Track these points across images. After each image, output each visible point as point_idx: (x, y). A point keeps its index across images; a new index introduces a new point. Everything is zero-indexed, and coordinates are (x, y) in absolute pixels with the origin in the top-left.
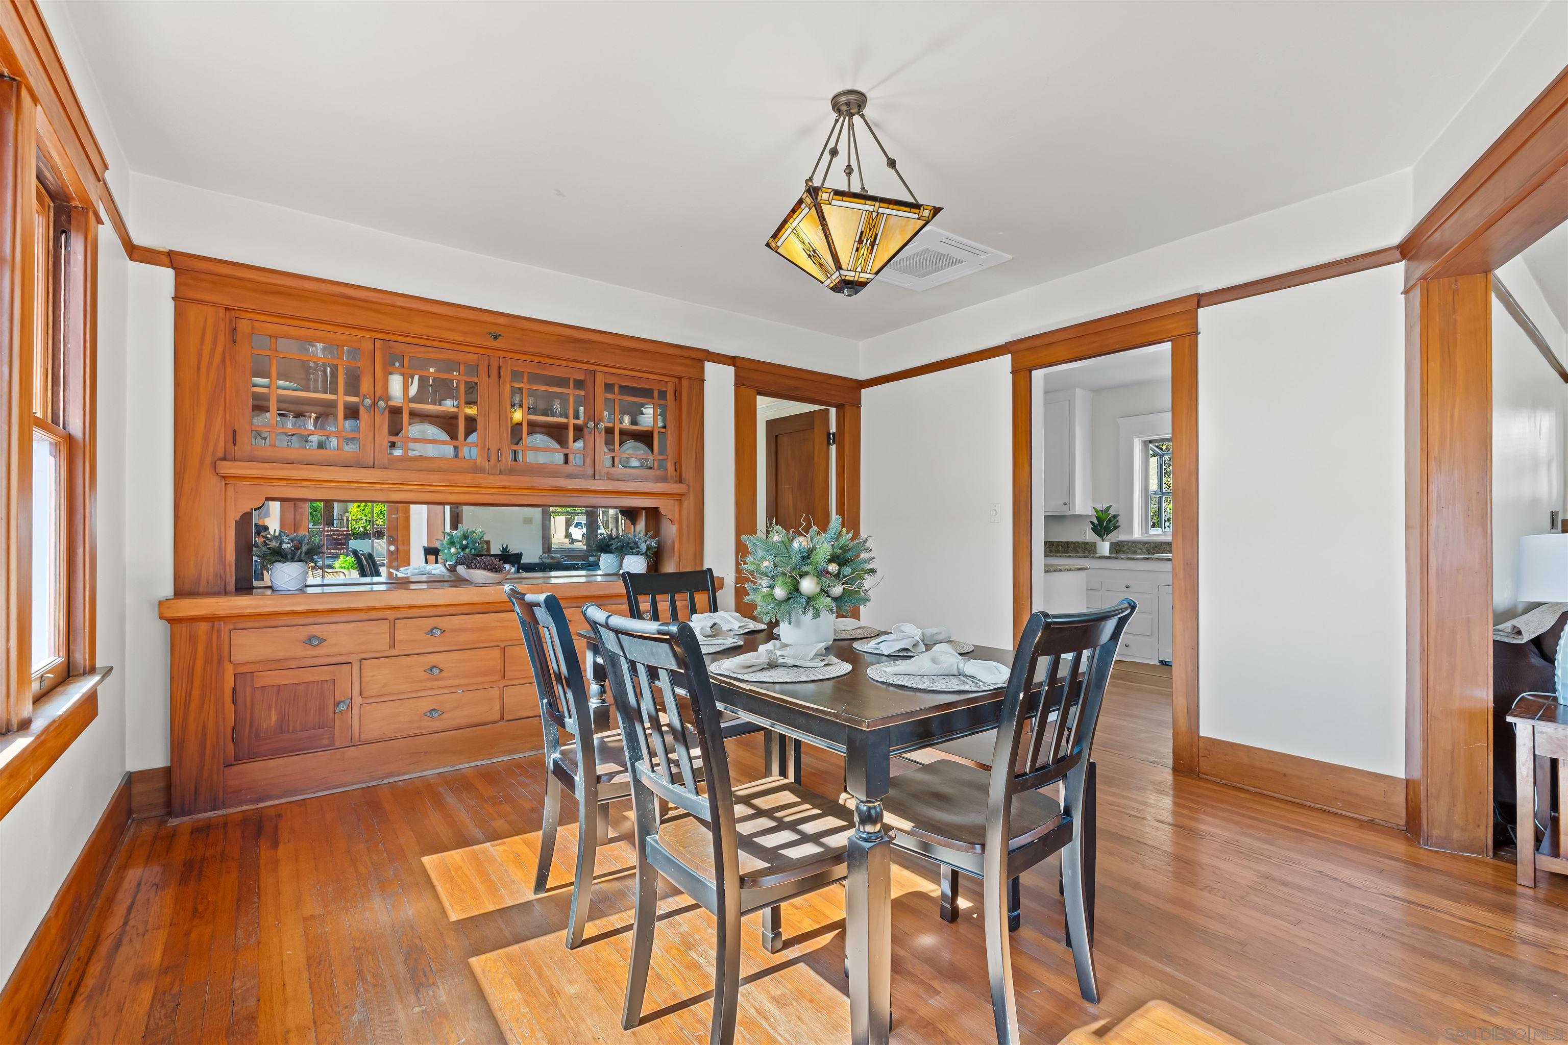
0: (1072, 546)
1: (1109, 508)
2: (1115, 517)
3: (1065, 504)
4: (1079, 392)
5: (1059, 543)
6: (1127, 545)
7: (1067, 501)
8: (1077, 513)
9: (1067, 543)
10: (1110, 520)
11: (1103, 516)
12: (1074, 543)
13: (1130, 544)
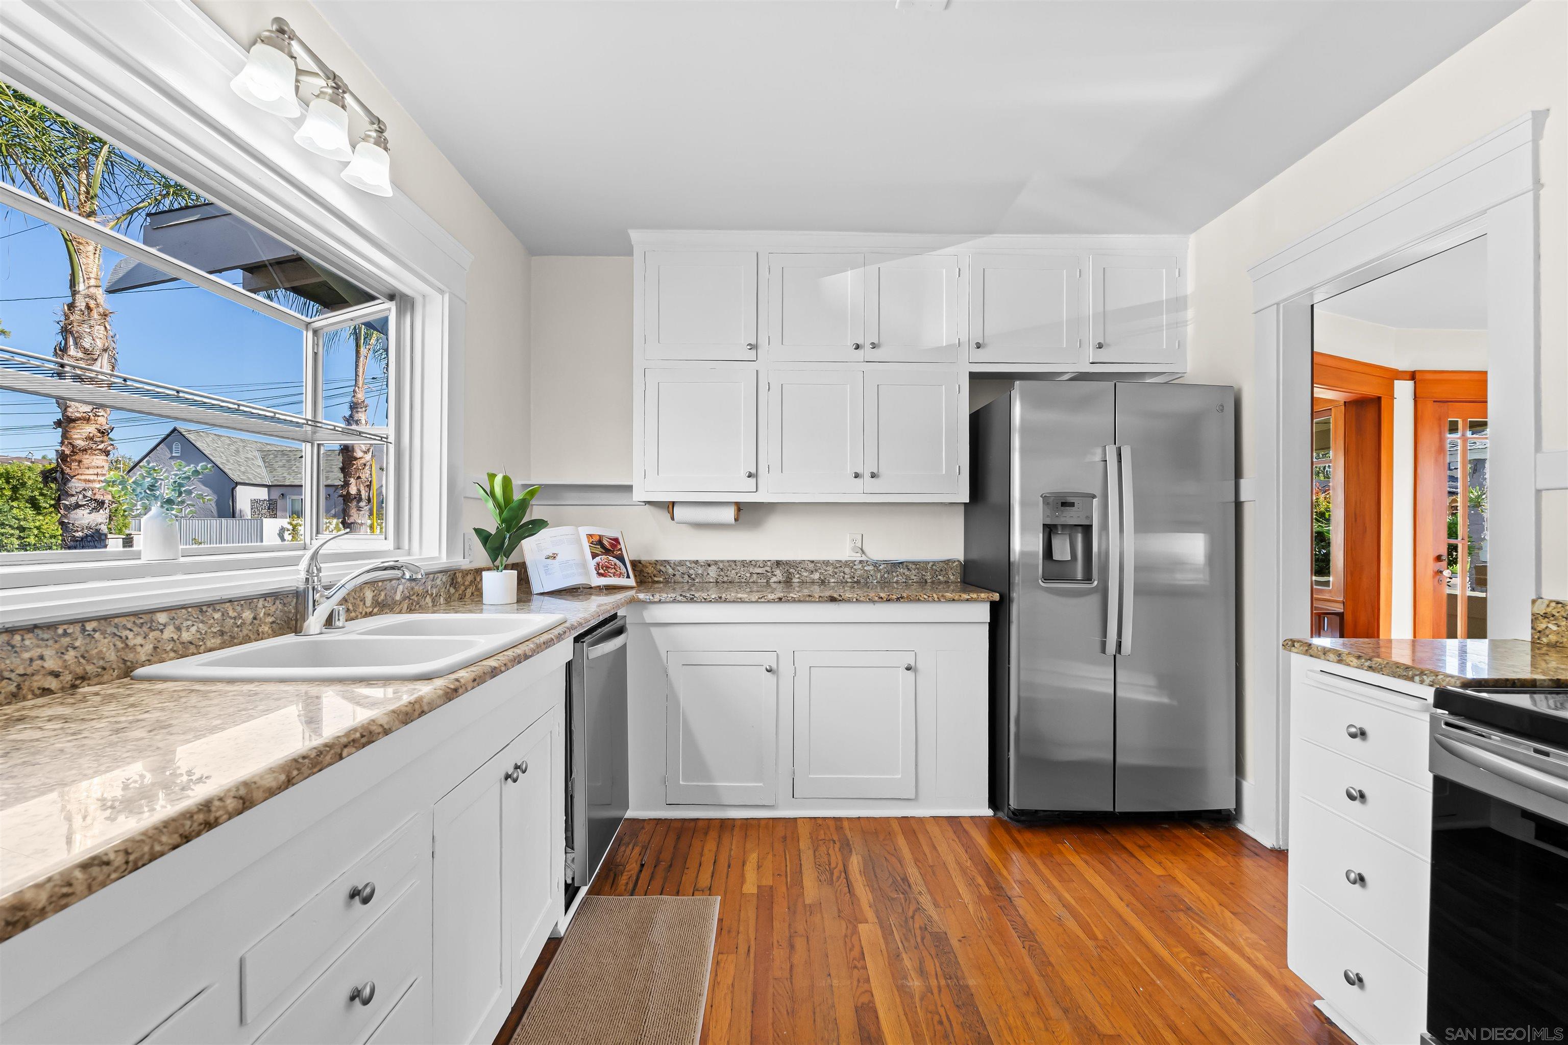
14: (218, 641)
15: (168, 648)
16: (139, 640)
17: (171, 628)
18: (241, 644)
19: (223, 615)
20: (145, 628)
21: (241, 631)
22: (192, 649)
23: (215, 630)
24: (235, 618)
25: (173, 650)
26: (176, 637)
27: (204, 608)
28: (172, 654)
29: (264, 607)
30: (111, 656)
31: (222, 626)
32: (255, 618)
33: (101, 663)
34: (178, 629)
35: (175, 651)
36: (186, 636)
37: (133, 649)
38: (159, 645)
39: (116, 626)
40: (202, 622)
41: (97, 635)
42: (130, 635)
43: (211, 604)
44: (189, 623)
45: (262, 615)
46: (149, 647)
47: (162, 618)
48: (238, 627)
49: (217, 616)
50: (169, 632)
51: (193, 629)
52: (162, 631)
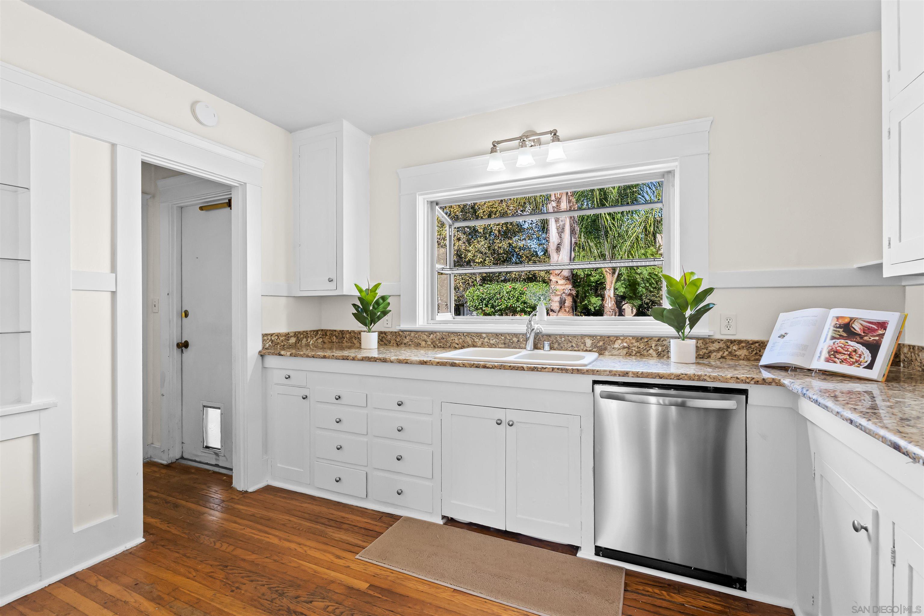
0: (348, 336)
1: (377, 286)
2: (383, 298)
3: (330, 280)
4: (346, 125)
5: (333, 332)
6: (409, 335)
7: (333, 277)
8: (345, 293)
9: (342, 332)
10: (377, 303)
11: (369, 298)
12: (349, 332)
13: (412, 334)
14: (503, 346)
15: (486, 344)
16: (477, 340)
17: (487, 339)
18: (512, 348)
19: (505, 338)
20: (479, 337)
21: (512, 344)
22: (494, 346)
23: (502, 342)
24: (510, 340)
25: (487, 345)
26: (488, 342)
27: (498, 335)
28: (487, 346)
29: (522, 338)
30: (470, 343)
31: (505, 341)
32: (518, 341)
33: (468, 344)
34: (489, 339)
35: (488, 346)
36: (492, 342)
37: (476, 342)
38: (483, 343)
39: (471, 335)
40: (497, 339)
41: (467, 337)
42: (475, 338)
43: (501, 334)
44: (493, 338)
45: (521, 340)
46: (480, 343)
47: (484, 335)
48: (511, 343)
49: (503, 338)
50: (486, 340)
51: (494, 340)
52: (484, 339)
